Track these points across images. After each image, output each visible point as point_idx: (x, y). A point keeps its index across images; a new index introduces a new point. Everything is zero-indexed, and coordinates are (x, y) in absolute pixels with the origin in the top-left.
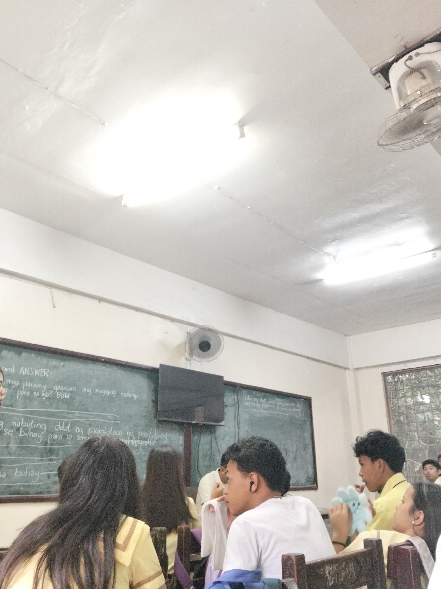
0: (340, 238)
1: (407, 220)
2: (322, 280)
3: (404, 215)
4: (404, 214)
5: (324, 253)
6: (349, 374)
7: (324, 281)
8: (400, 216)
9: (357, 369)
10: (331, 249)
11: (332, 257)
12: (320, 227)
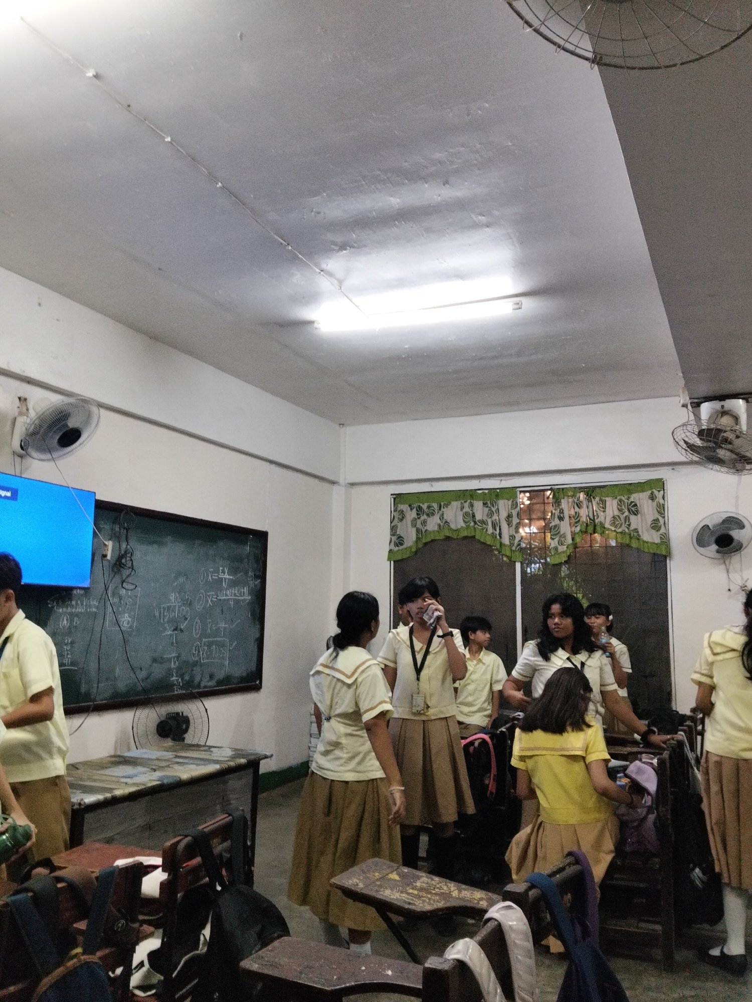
0: (355, 245)
1: (487, 229)
2: (312, 322)
3: (483, 218)
4: (484, 216)
5: (322, 271)
6: (337, 492)
7: (316, 325)
8: (475, 219)
9: (353, 485)
10: (335, 263)
11: (336, 282)
12: (319, 213)
